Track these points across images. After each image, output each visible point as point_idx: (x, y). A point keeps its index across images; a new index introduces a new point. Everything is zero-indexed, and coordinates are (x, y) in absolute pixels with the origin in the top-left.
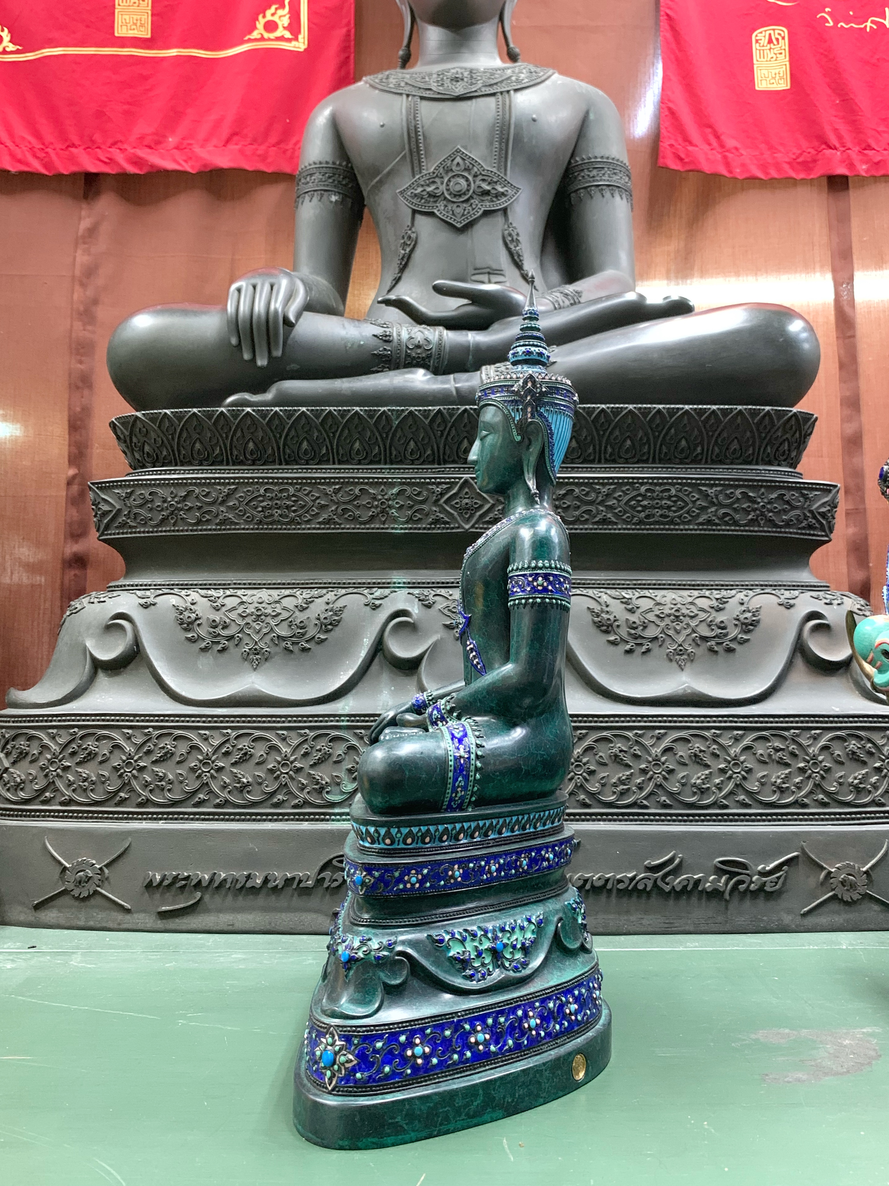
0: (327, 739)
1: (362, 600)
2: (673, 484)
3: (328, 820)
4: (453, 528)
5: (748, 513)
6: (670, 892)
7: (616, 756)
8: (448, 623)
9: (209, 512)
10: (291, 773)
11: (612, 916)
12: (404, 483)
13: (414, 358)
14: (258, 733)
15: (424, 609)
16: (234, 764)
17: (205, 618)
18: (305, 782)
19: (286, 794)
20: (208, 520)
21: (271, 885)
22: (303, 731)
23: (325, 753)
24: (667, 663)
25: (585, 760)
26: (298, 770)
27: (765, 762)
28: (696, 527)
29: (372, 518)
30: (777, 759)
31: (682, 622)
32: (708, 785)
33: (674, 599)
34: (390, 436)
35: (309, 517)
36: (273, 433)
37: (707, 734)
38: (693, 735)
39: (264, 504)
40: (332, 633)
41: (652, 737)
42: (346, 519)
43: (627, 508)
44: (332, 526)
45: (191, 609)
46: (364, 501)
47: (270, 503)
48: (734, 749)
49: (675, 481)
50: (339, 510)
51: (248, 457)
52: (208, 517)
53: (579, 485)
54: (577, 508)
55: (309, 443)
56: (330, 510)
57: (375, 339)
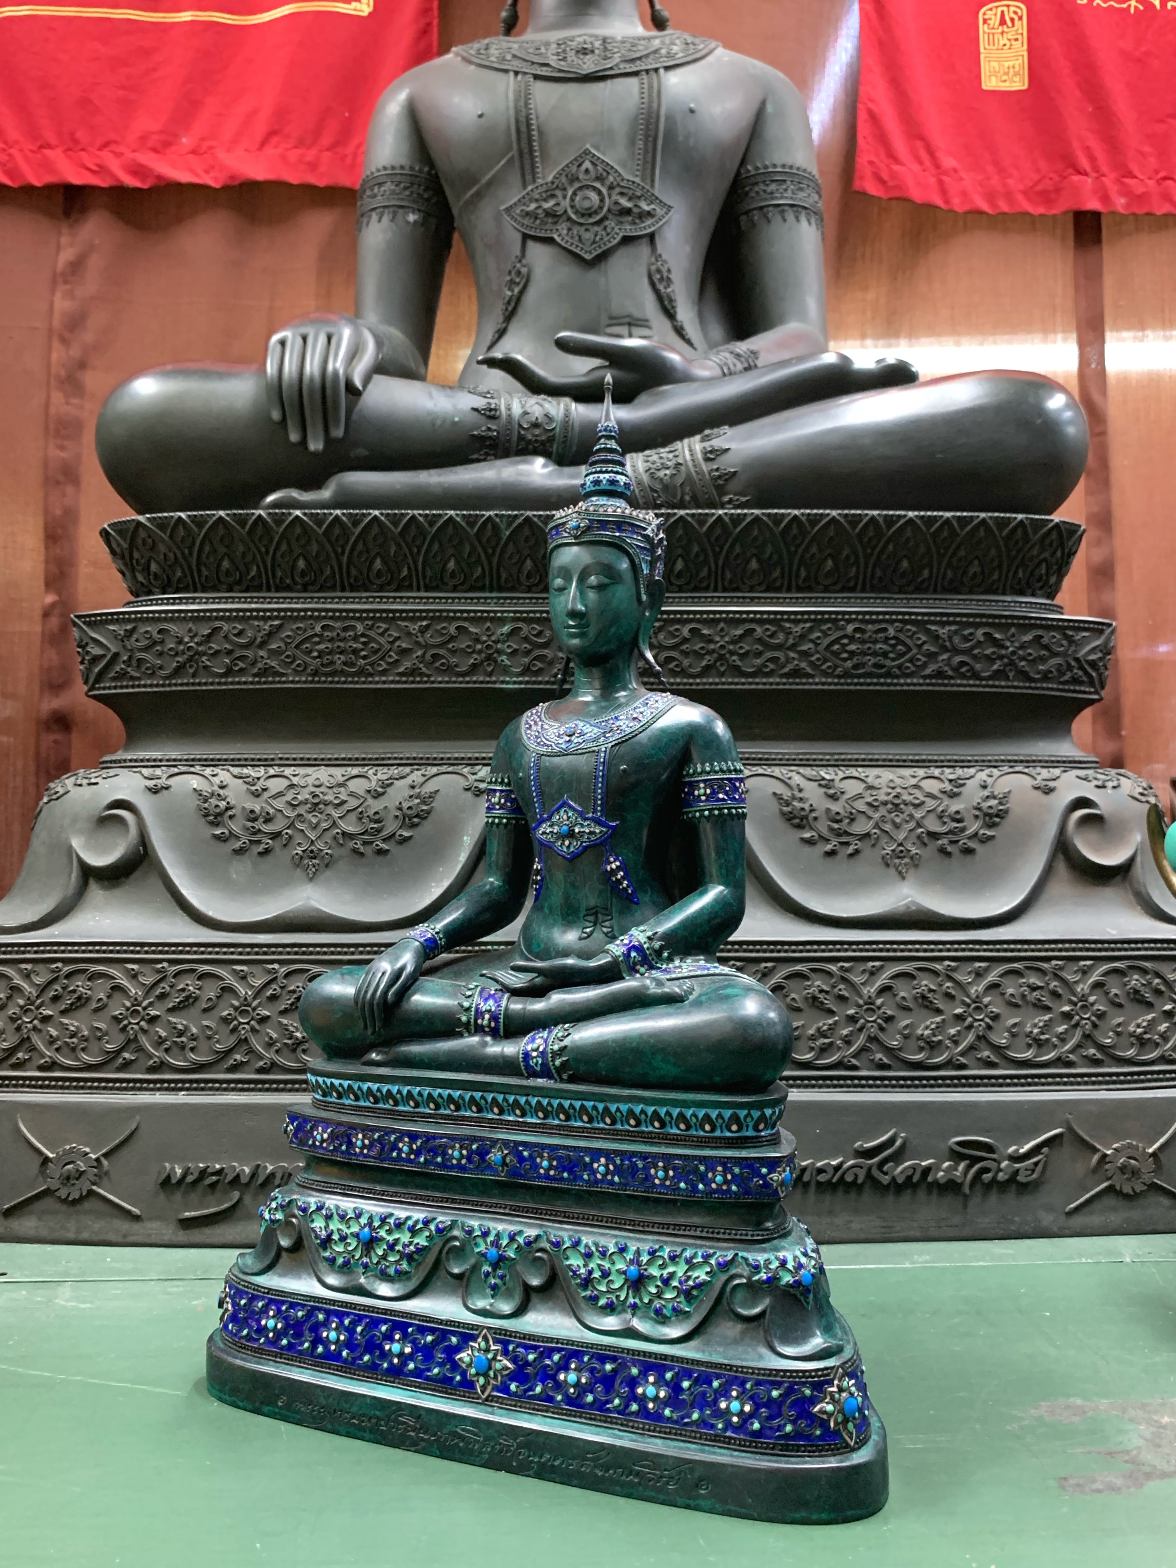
1: (461, 782)
2: (892, 622)
5: (993, 662)
6: (888, 1185)
7: (814, 998)
9: (243, 658)
11: (809, 1218)
12: (518, 619)
13: (530, 442)
14: (316, 969)
16: (283, 1013)
17: (239, 807)
20: (241, 670)
24: (882, 869)
27: (1016, 1006)
28: (921, 681)
29: (474, 668)
30: (1034, 1001)
31: (902, 813)
32: (940, 1038)
33: (891, 781)
34: (498, 551)
35: (385, 666)
36: (332, 546)
37: (938, 967)
38: (919, 969)
39: (322, 647)
40: (419, 828)
41: (864, 971)
42: (437, 668)
43: (828, 655)
44: (418, 679)
45: (219, 795)
46: (463, 643)
47: (329, 646)
48: (975, 988)
49: (894, 617)
50: (428, 657)
51: (297, 579)
52: (241, 665)
53: (761, 622)
54: (759, 654)
55: (384, 561)
56: (415, 656)
57: (476, 413)
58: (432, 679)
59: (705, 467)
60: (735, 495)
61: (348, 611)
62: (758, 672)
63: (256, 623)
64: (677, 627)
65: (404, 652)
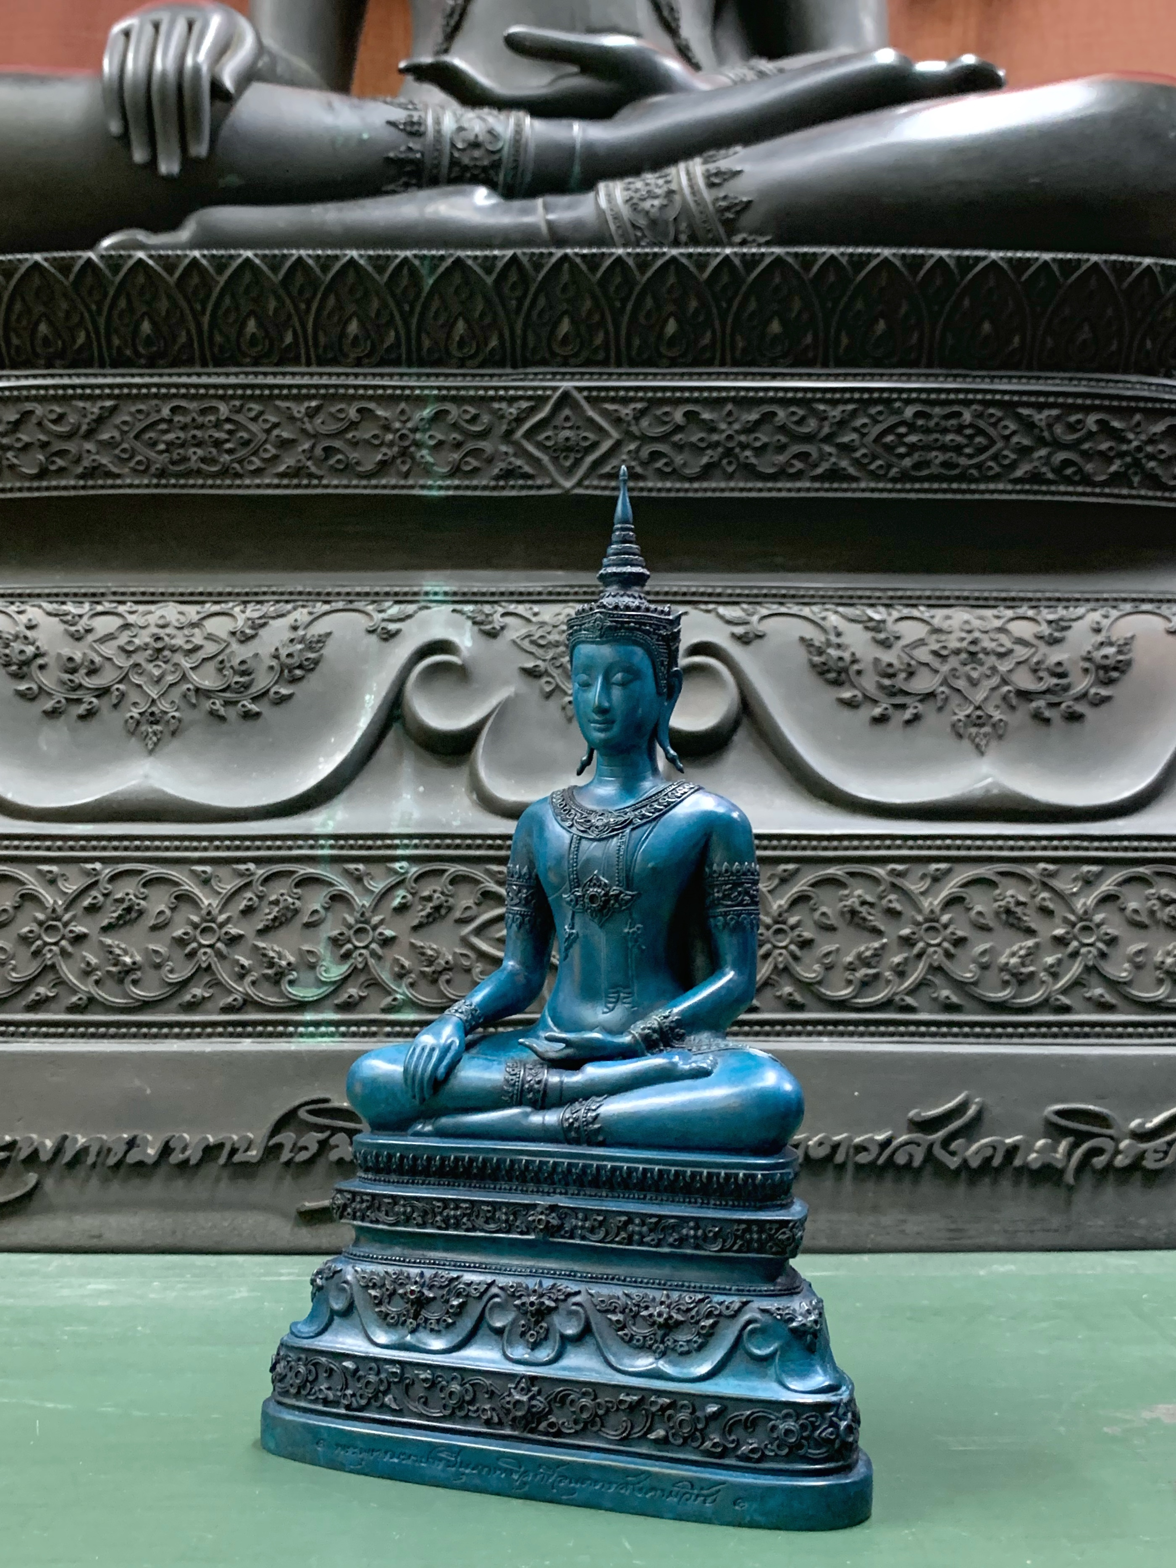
0: (290, 881)
1: (363, 622)
2: (967, 403)
3: (291, 1035)
4: (540, 488)
5: (1110, 461)
6: (957, 1172)
7: (853, 913)
8: (530, 665)
9: (61, 453)
10: (219, 945)
11: (846, 1217)
12: (444, 399)
13: (466, 168)
14: (154, 870)
15: (483, 640)
16: (106, 929)
17: (53, 653)
18: (246, 963)
19: (209, 985)
20: (61, 471)
21: (176, 1157)
22: (242, 867)
23: (287, 908)
24: (952, 741)
25: (793, 920)
26: (233, 941)
27: (1142, 926)
28: (1010, 487)
29: (383, 467)
30: (1166, 919)
31: (982, 664)
32: (1032, 969)
33: (967, 622)
34: (418, 309)
35: (257, 463)
36: (189, 302)
37: (1030, 870)
38: (1002, 874)
39: (170, 436)
40: (303, 684)
41: (924, 877)
42: (332, 466)
43: (879, 450)
44: (305, 482)
45: (26, 638)
46: (367, 432)
47: (182, 435)
48: (1082, 901)
49: (970, 396)
50: (318, 452)
51: (141, 350)
52: (60, 462)
53: (784, 402)
54: (781, 448)
55: (260, 324)
56: (300, 449)
57: (392, 129)
58: (325, 482)
59: (708, 195)
60: (751, 233)
61: (206, 386)
62: (781, 474)
63: (81, 404)
64: (667, 409)
65: (285, 444)
